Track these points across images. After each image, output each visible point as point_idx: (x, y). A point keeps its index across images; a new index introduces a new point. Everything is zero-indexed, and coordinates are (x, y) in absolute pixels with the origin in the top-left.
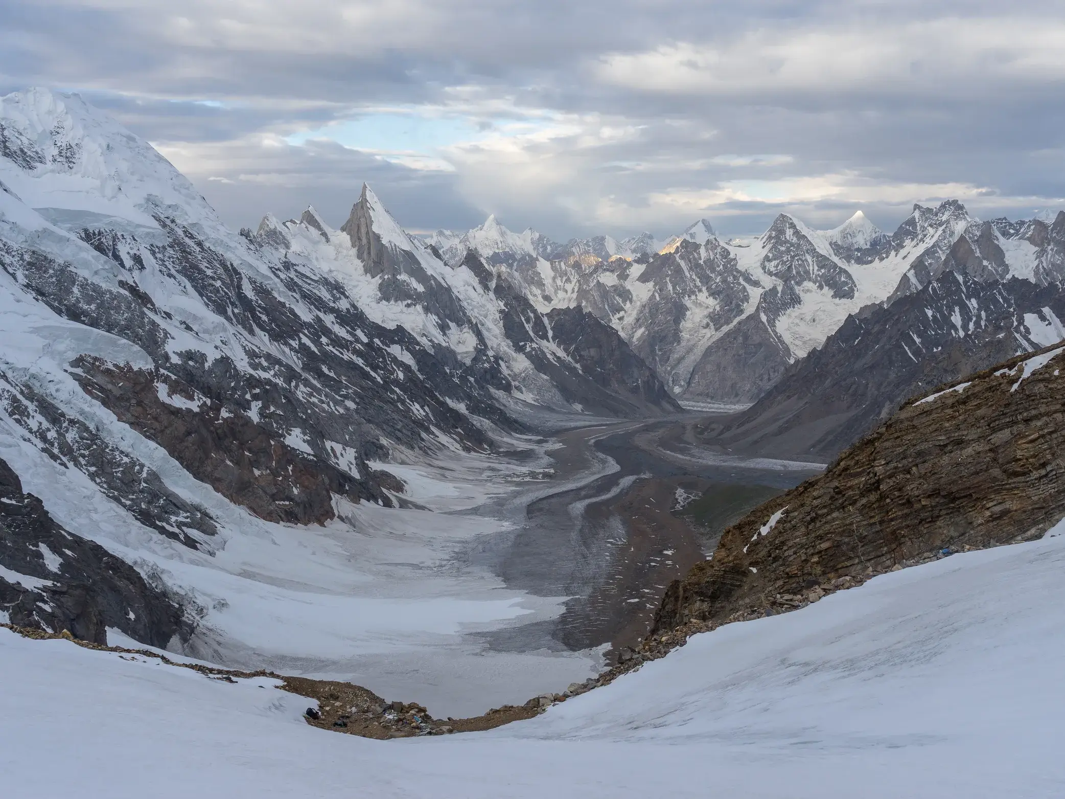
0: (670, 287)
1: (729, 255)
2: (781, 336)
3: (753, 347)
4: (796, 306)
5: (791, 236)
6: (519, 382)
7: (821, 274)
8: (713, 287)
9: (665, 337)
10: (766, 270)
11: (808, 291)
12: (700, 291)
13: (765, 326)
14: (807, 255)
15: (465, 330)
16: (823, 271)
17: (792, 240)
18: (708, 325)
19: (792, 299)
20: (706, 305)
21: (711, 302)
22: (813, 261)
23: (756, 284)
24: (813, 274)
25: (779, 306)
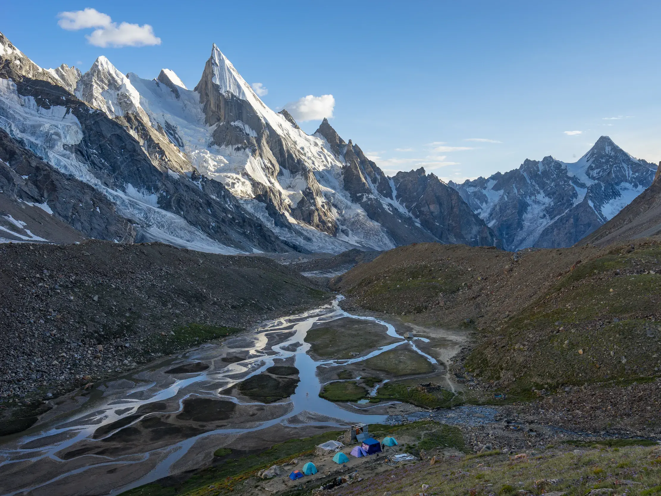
0: (516, 191)
1: (561, 167)
2: (606, 218)
3: (582, 226)
4: (617, 198)
5: (610, 151)
6: (347, 227)
7: (635, 176)
8: (549, 189)
9: (511, 225)
10: (591, 176)
11: (625, 189)
12: (539, 193)
13: (593, 210)
14: (623, 163)
15: (298, 177)
16: (637, 174)
17: (611, 154)
18: (544, 216)
19: (613, 192)
20: (543, 203)
21: (547, 200)
22: (628, 168)
23: (583, 186)
24: (629, 177)
25: (603, 197)
